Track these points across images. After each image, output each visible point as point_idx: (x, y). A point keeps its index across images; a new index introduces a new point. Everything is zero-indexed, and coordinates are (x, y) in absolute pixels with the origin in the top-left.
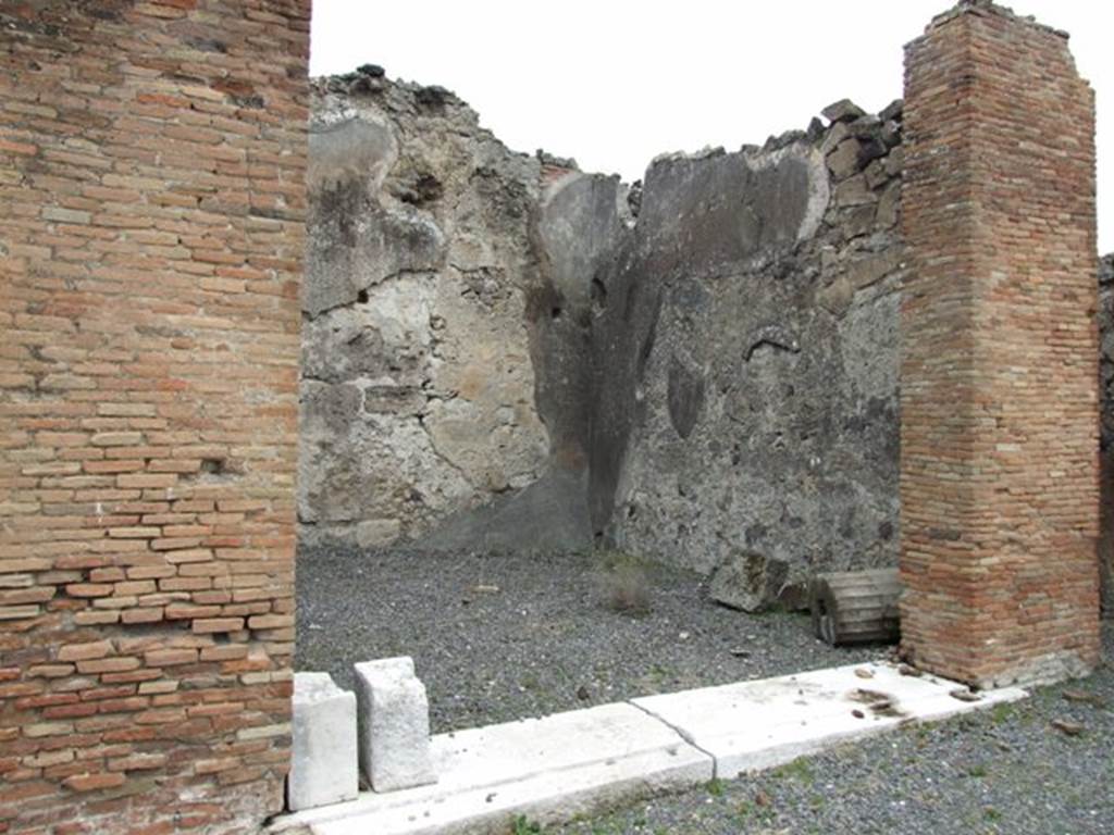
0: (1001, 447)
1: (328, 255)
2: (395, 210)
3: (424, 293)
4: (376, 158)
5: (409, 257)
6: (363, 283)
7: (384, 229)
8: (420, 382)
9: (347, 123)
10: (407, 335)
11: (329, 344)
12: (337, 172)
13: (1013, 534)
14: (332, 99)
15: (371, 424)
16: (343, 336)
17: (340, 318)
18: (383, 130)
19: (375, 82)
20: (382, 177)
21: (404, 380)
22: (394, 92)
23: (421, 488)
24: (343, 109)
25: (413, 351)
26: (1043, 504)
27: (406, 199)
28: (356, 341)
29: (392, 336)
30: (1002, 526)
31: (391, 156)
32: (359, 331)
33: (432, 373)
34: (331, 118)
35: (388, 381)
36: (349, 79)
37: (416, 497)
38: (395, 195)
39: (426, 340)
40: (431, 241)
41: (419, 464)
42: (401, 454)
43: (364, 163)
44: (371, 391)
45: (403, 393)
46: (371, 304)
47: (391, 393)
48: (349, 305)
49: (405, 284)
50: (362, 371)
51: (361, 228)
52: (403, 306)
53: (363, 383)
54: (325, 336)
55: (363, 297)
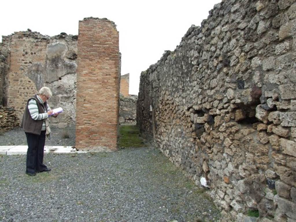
0: (85, 105)
1: (53, 71)
2: (67, 61)
3: (73, 77)
4: (63, 51)
5: (69, 71)
6: (60, 76)
7: (64, 65)
8: (72, 96)
9: (57, 45)
10: (69, 86)
11: (53, 88)
12: (55, 55)
13: (89, 122)
14: (55, 40)
15: (61, 104)
16: (56, 87)
17: (56, 83)
18: (64, 45)
19: (64, 36)
20: (64, 55)
21: (69, 95)
22: (67, 37)
23: (72, 117)
24: (56, 42)
25: (71, 89)
26: (98, 117)
27: (70, 59)
28: (59, 87)
29: (66, 86)
30: (85, 120)
31: (66, 50)
32: (59, 85)
33: (75, 94)
34: (53, 44)
35: (65, 95)
36: (58, 36)
37: (71, 118)
38: (67, 58)
39: (73, 87)
40: (74, 67)
41: (71, 112)
42: (68, 110)
43: (60, 53)
44: (62, 97)
45: (68, 98)
46: (62, 80)
47: (66, 98)
48: (57, 80)
49: (69, 76)
50: (60, 93)
51: (60, 65)
52: (68, 80)
53: (60, 96)
54: (52, 86)
55: (60, 79)
